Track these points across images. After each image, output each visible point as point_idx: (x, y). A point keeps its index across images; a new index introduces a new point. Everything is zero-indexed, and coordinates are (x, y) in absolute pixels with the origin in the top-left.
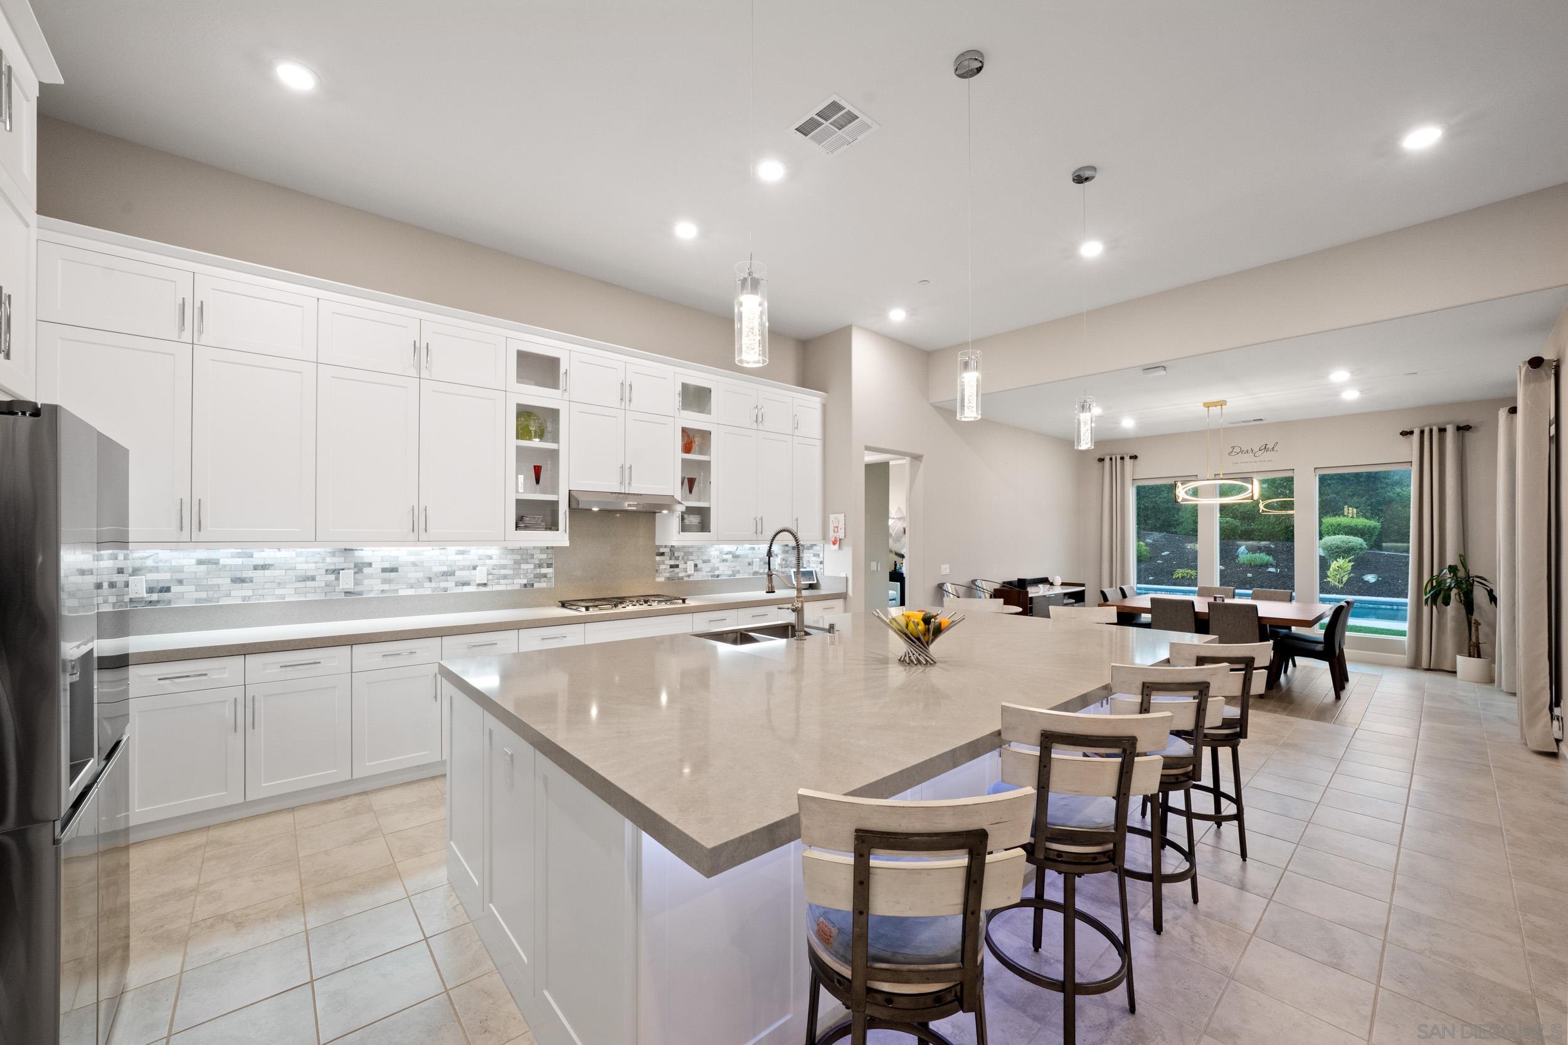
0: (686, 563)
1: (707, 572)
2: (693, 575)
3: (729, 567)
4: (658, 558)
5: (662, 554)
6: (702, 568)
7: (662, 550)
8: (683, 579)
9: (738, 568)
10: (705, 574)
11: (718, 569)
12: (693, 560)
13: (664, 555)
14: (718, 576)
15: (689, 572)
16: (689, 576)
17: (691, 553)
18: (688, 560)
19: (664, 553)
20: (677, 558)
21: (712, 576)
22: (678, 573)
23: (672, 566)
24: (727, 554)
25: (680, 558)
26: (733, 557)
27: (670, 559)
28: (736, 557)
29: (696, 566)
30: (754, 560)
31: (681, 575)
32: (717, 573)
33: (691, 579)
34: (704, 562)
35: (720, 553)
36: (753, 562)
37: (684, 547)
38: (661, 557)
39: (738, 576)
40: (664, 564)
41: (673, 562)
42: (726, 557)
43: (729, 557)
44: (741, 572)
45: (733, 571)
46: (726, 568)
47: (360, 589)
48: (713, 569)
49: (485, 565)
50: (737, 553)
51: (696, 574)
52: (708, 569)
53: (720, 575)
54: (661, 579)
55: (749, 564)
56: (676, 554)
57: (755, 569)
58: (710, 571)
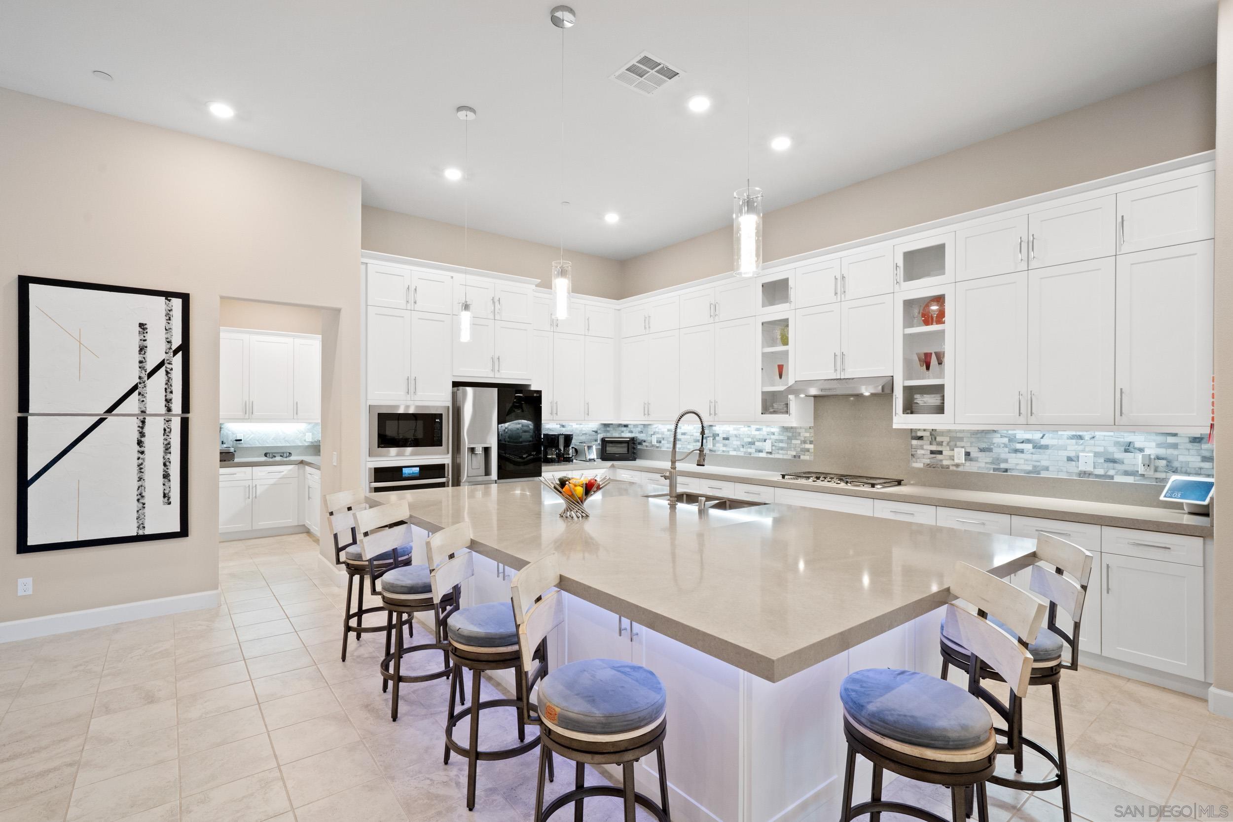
0: (953, 450)
1: (986, 463)
2: (963, 465)
3: (1027, 460)
4: (914, 442)
5: (921, 438)
6: (978, 457)
7: (920, 434)
8: (948, 468)
9: (1044, 463)
10: (983, 465)
11: (1006, 461)
12: (962, 447)
13: (923, 440)
14: (1006, 470)
15: (957, 461)
16: (957, 465)
17: (961, 439)
18: (956, 446)
19: (922, 437)
20: (940, 444)
21: (995, 470)
22: (941, 461)
23: (932, 452)
24: (1023, 442)
25: (944, 444)
26: (1034, 447)
27: (931, 444)
28: (1037, 446)
29: (968, 454)
30: (1081, 454)
31: (945, 463)
32: (1003, 466)
33: (961, 469)
34: (982, 450)
35: (1010, 441)
36: (1078, 457)
37: (949, 431)
38: (918, 441)
39: (1044, 474)
40: (923, 449)
41: (934, 448)
42: (1019, 446)
43: (1028, 447)
44: (1050, 469)
45: (1035, 467)
46: (1022, 462)
47: (715, 448)
48: (997, 460)
49: (770, 439)
50: (1044, 442)
51: (968, 463)
52: (989, 460)
53: (1010, 469)
54: (919, 465)
55: (1070, 459)
56: (939, 439)
57: (1082, 467)
58: (992, 463)
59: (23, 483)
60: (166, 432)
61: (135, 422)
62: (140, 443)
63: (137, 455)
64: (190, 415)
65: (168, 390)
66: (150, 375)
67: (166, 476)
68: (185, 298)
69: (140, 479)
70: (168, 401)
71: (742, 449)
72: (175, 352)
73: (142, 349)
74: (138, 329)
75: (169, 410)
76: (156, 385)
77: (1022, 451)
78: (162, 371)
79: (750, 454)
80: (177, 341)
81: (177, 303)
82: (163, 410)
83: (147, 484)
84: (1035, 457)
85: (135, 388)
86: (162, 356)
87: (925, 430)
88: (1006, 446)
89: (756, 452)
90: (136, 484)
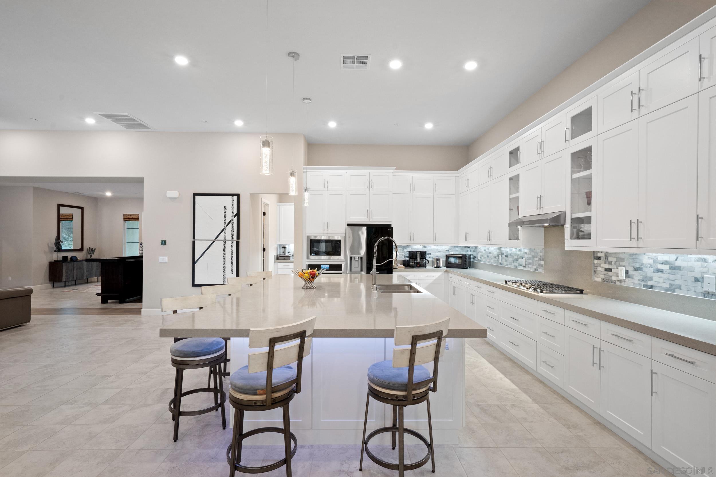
0: (618, 268)
1: (639, 280)
2: (624, 281)
3: (665, 279)
4: (596, 261)
5: (599, 258)
6: (633, 275)
7: (599, 255)
8: (615, 283)
9: (678, 282)
10: (636, 282)
11: (651, 279)
12: (624, 266)
13: (600, 259)
14: (651, 287)
15: (620, 278)
16: (621, 281)
17: (623, 260)
18: (620, 266)
19: (600, 257)
20: (610, 263)
21: (645, 286)
22: (611, 276)
23: (606, 270)
24: (662, 264)
25: (613, 263)
26: (671, 268)
27: (605, 263)
28: (674, 268)
29: (627, 272)
30: (705, 275)
31: (614, 278)
32: (650, 283)
33: (623, 284)
34: (636, 269)
35: (654, 262)
36: (703, 278)
37: (616, 253)
38: (598, 260)
39: (678, 292)
40: (600, 267)
41: (607, 266)
42: (660, 267)
43: (666, 267)
44: (682, 287)
45: (671, 285)
46: (662, 280)
47: (502, 263)
48: (646, 278)
49: (525, 257)
50: (678, 264)
51: (627, 280)
52: (640, 278)
53: (654, 286)
54: (598, 279)
55: (697, 280)
56: (610, 259)
57: (706, 289)
58: (642, 280)
59: (194, 263)
60: (232, 246)
61: (223, 243)
62: (224, 250)
63: (223, 255)
64: (240, 240)
65: (233, 231)
66: (227, 225)
67: (232, 263)
68: (238, 195)
69: (224, 264)
70: (232, 235)
71: (513, 264)
72: (235, 217)
73: (225, 216)
74: (224, 208)
75: (233, 238)
76: (229, 228)
77: (662, 271)
78: (231, 223)
79: (516, 267)
80: (235, 212)
81: (235, 198)
82: (231, 238)
83: (226, 266)
84: (671, 277)
85: (223, 230)
86: (231, 218)
87: (602, 252)
88: (651, 266)
89: (519, 266)
90: (223, 265)
